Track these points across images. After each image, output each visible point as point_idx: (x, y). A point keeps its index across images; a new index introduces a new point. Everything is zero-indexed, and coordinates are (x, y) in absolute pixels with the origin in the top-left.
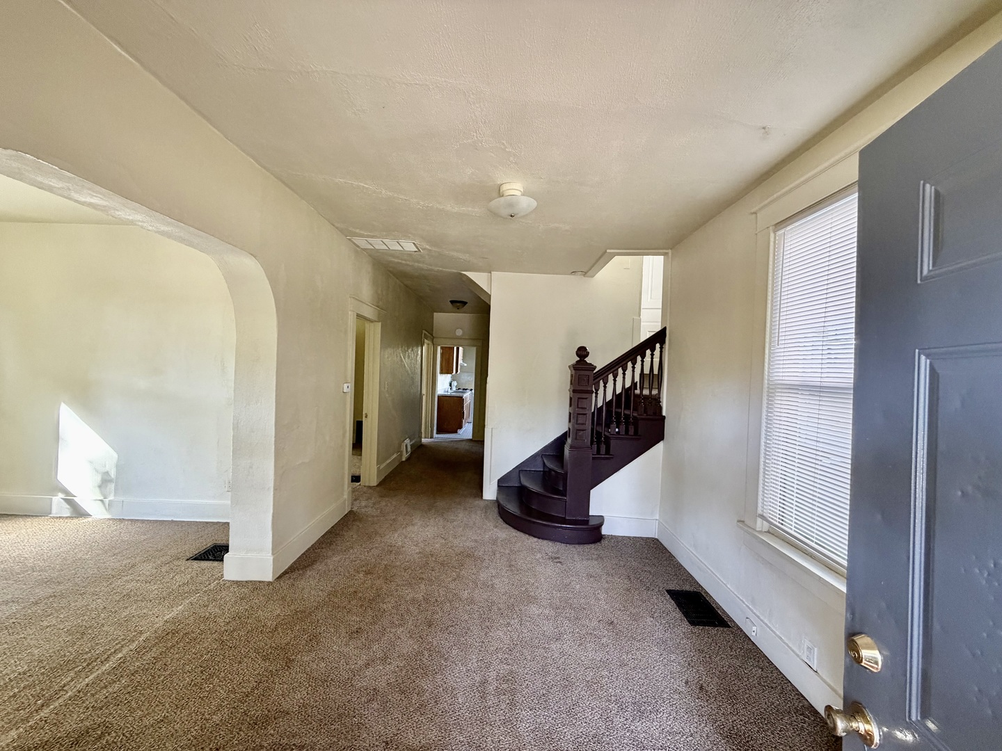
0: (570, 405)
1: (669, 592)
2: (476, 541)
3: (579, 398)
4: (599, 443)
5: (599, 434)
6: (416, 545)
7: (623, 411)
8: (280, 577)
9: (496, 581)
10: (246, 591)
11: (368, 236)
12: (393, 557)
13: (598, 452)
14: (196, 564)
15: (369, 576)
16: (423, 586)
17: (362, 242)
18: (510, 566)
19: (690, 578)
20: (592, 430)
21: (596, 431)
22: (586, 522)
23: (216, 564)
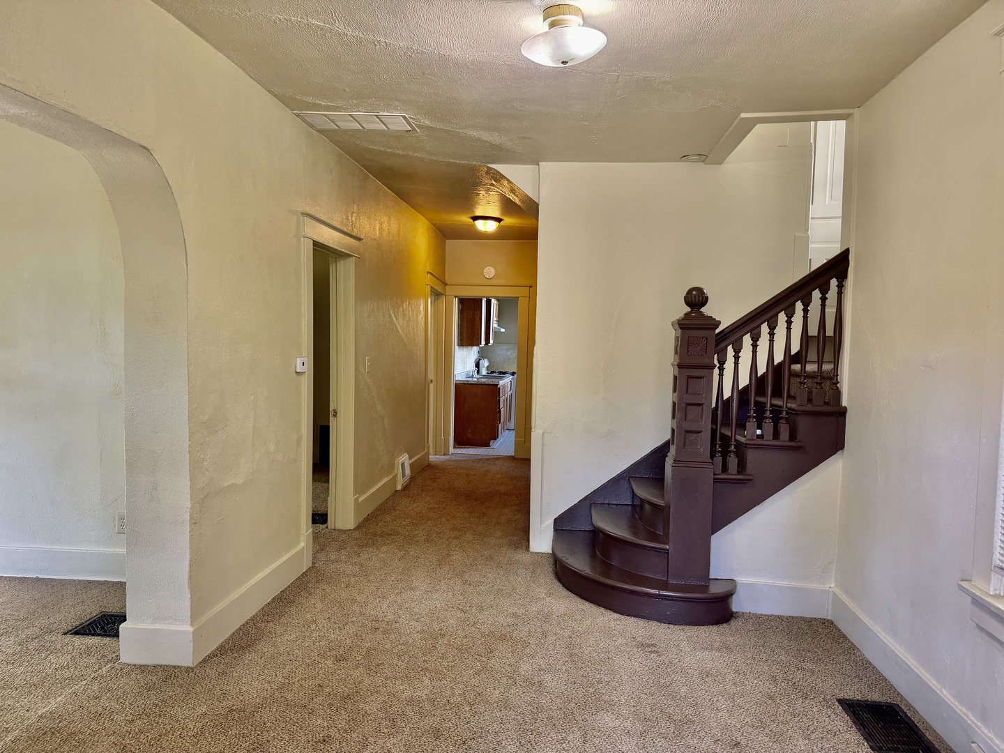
0: (675, 391)
1: (841, 702)
2: (515, 615)
3: (689, 377)
4: (725, 455)
5: (726, 440)
6: (418, 620)
7: (768, 400)
8: (205, 661)
9: (548, 677)
10: (154, 679)
11: (328, 108)
12: (379, 636)
13: (725, 469)
14: (78, 640)
15: (343, 664)
16: (427, 681)
17: (319, 118)
18: (571, 656)
19: (881, 681)
20: (714, 432)
21: (721, 434)
22: (705, 588)
23: (107, 640)
